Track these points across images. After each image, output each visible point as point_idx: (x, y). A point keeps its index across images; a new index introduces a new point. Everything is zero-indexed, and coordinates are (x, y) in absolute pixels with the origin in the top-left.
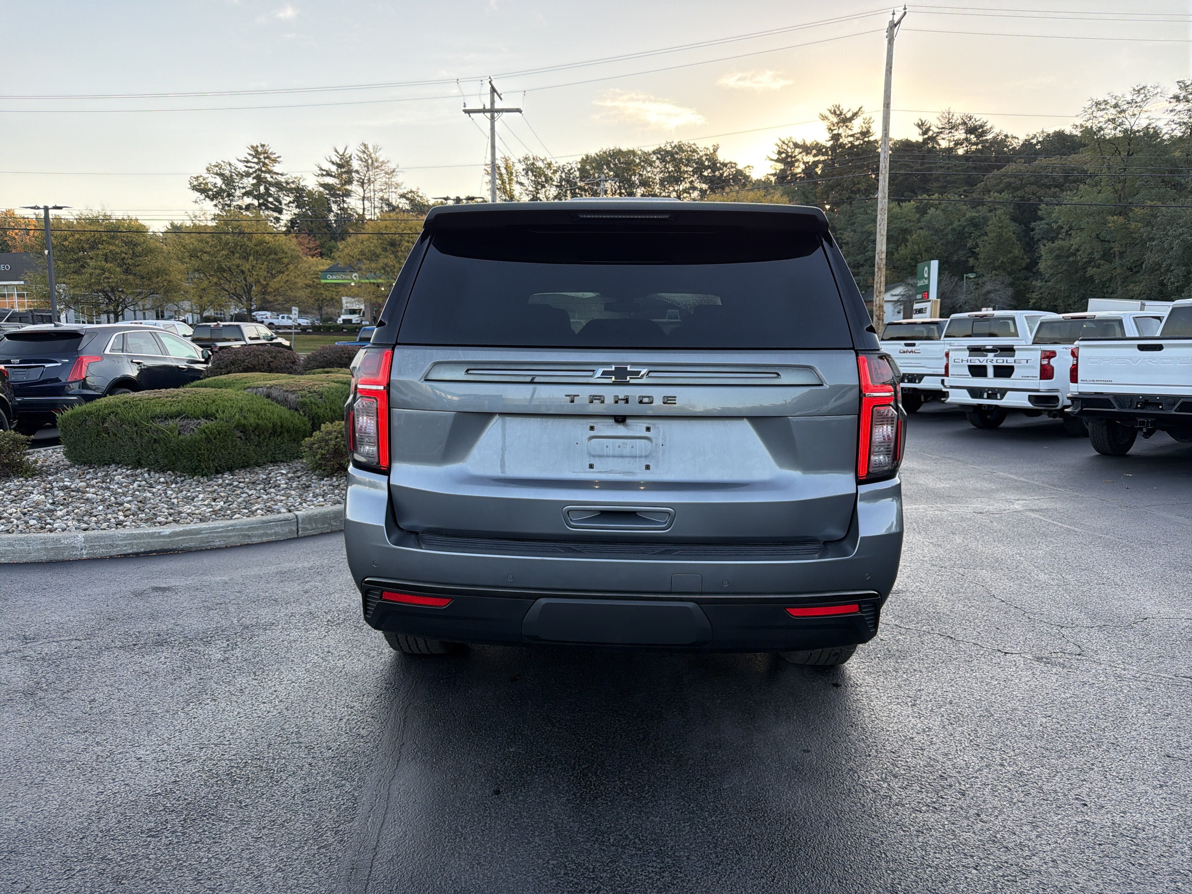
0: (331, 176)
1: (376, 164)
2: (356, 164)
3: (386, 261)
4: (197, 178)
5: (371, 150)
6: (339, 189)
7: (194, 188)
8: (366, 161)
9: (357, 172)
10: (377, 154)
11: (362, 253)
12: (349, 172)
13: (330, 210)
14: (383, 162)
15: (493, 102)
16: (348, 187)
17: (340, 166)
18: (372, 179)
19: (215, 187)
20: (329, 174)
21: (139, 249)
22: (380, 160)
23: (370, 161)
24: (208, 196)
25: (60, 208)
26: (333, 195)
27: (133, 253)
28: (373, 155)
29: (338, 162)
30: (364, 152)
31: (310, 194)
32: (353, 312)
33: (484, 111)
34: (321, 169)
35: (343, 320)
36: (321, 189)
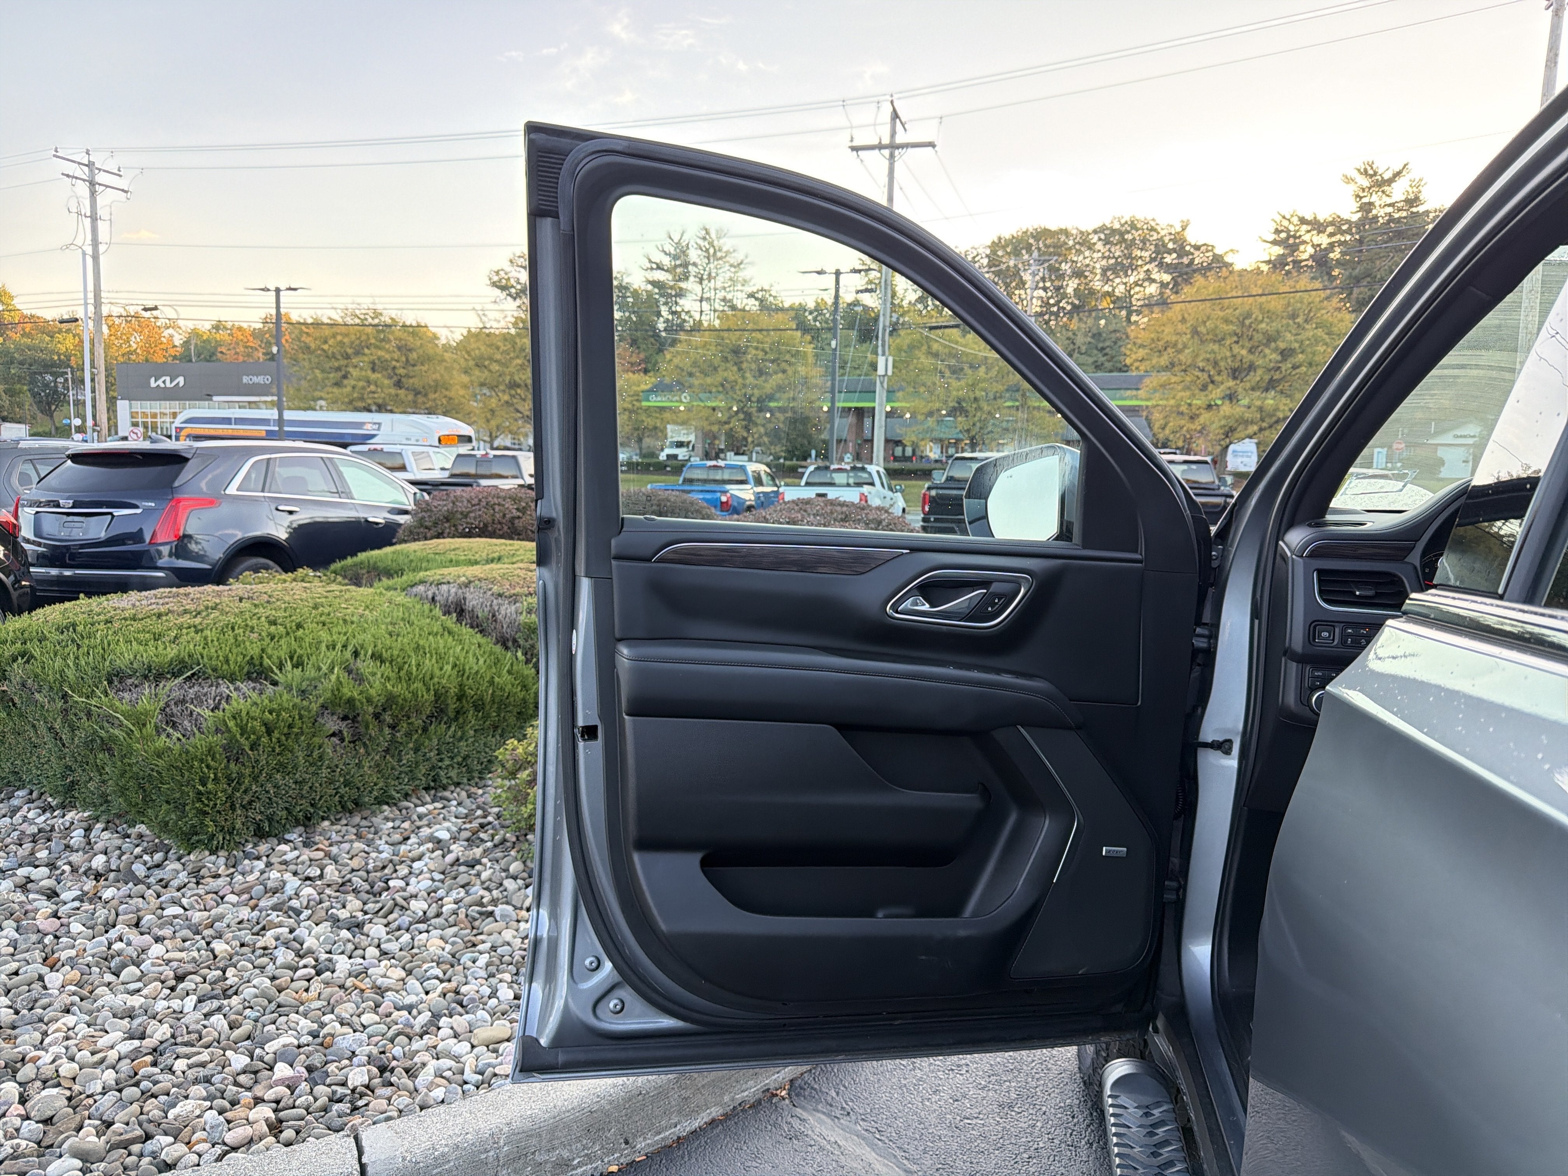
0: (663, 269)
1: (719, 254)
2: (694, 255)
3: (725, 374)
4: (497, 273)
5: (713, 235)
6: (671, 288)
7: (494, 284)
8: (707, 251)
9: (695, 264)
10: (722, 241)
11: (695, 364)
12: (685, 265)
13: (659, 314)
14: (728, 253)
15: (893, 134)
16: (683, 285)
17: (675, 257)
18: (713, 275)
19: (519, 283)
20: (659, 267)
21: (414, 356)
22: (725, 249)
23: (711, 251)
24: (510, 295)
25: (295, 289)
26: (662, 295)
27: (407, 360)
28: (716, 243)
29: (673, 252)
30: (704, 239)
31: (635, 294)
32: (680, 445)
33: (880, 147)
34: (650, 261)
35: (668, 456)
36: (650, 287)
